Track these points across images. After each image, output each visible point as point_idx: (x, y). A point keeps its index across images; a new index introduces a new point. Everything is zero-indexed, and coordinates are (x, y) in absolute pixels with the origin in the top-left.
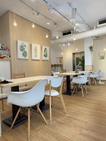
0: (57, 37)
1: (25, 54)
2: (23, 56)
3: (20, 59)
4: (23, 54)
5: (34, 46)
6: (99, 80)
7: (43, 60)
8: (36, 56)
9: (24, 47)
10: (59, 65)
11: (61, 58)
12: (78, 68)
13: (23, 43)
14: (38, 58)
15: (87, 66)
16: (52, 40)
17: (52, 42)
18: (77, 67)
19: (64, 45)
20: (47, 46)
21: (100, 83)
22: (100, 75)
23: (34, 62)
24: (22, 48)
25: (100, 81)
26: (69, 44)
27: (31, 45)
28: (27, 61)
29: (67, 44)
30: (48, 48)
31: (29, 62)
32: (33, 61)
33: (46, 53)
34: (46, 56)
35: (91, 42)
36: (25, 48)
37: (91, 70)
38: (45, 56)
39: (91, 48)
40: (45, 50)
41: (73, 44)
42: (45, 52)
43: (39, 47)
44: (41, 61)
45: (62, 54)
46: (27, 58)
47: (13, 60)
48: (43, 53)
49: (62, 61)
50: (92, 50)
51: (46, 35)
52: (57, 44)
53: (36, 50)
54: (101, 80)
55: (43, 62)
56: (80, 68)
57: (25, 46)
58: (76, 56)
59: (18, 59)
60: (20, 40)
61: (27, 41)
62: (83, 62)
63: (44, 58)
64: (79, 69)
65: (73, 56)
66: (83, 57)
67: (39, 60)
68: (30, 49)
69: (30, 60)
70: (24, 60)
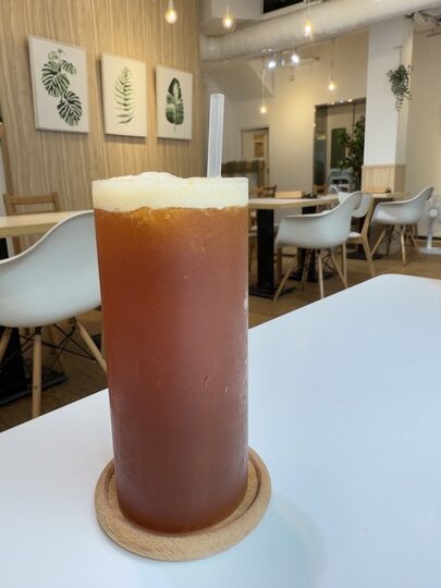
0: (228, 23)
1: (69, 108)
2: (63, 116)
3: (46, 131)
4: (59, 107)
5: (114, 67)
6: (425, 238)
7: (164, 139)
8: (126, 119)
9: (63, 71)
10: (249, 166)
11: (260, 132)
12: (336, 182)
13: (59, 51)
14: (137, 127)
15: (372, 168)
16: (208, 36)
17: (211, 48)
18: (334, 174)
19: (272, 65)
20: (184, 70)
21: (429, 248)
22: (433, 213)
23: (120, 145)
24: (56, 79)
25: (429, 242)
26: (295, 59)
27: (99, 64)
28: (81, 144)
29: (288, 60)
30: (186, 81)
31: (91, 145)
32: (110, 144)
33: (178, 102)
34: (179, 121)
35: (401, 47)
36: (68, 76)
37: (392, 188)
38: (170, 119)
39: (399, 77)
40: (171, 90)
41: (318, 59)
42: (169, 100)
43: (138, 73)
44: (151, 144)
45: (263, 110)
46: (83, 125)
47: (16, 136)
48: (163, 106)
49: (265, 145)
50: (405, 90)
51: (166, 9)
52: (236, 56)
53: (125, 88)
54: (434, 238)
55: (161, 147)
56: (345, 181)
57: (69, 67)
58: (332, 122)
59: (40, 130)
60: (45, 36)
61: (78, 44)
62: (359, 148)
63: (167, 129)
64: (341, 185)
65: (317, 122)
66: (360, 127)
67: (140, 140)
68: (96, 83)
69: (100, 138)
70: (69, 136)
